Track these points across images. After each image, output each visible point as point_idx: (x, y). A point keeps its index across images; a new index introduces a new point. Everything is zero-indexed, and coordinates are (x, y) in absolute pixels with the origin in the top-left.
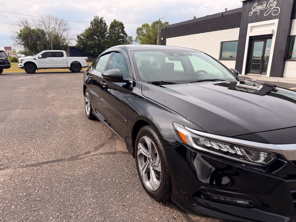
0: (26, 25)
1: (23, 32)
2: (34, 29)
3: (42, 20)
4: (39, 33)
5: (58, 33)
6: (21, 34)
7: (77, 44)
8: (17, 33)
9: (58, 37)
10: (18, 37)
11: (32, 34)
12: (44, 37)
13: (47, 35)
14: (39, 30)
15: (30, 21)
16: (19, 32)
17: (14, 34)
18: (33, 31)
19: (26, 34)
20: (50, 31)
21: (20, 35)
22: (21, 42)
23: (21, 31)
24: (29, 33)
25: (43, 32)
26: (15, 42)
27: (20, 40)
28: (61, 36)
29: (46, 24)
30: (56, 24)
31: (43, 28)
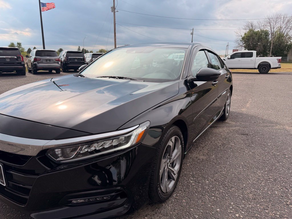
0: (251, 28)
1: (246, 35)
2: (258, 31)
3: (269, 21)
4: (261, 35)
5: (283, 32)
6: (244, 37)
8: (241, 36)
9: (283, 36)
10: (242, 40)
11: (254, 35)
12: (266, 38)
13: (270, 36)
14: (262, 31)
15: (255, 23)
16: (243, 35)
17: (238, 38)
18: (256, 33)
19: (248, 37)
20: (275, 30)
21: (243, 38)
22: (243, 44)
23: (245, 34)
24: (252, 36)
25: (266, 34)
26: (237, 45)
27: (242, 43)
28: (287, 35)
29: (272, 24)
30: (283, 22)
31: (268, 29)
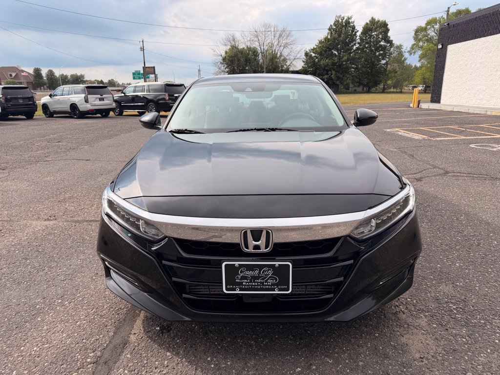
0: (233, 43)
1: (228, 55)
2: (244, 48)
3: (256, 33)
4: (249, 53)
5: (277, 51)
6: (226, 57)
7: (303, 67)
8: (221, 56)
9: (276, 57)
10: (222, 62)
11: (240, 55)
12: (256, 59)
13: (260, 55)
14: (249, 49)
15: (238, 36)
16: (224, 54)
17: (217, 58)
18: (242, 51)
19: (231, 57)
20: (266, 48)
21: (224, 59)
22: (225, 69)
23: (226, 52)
24: (236, 55)
25: (255, 52)
26: (217, 70)
27: (224, 66)
28: (281, 56)
29: (260, 38)
30: (274, 37)
31: (256, 45)
